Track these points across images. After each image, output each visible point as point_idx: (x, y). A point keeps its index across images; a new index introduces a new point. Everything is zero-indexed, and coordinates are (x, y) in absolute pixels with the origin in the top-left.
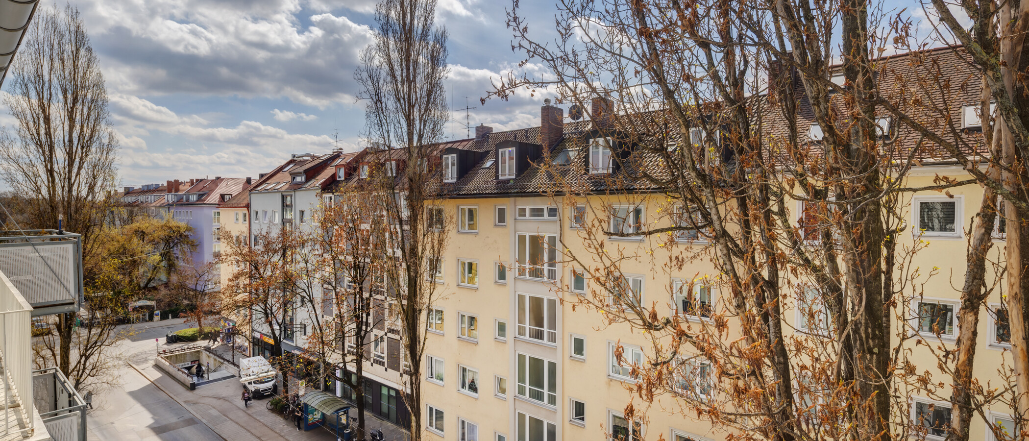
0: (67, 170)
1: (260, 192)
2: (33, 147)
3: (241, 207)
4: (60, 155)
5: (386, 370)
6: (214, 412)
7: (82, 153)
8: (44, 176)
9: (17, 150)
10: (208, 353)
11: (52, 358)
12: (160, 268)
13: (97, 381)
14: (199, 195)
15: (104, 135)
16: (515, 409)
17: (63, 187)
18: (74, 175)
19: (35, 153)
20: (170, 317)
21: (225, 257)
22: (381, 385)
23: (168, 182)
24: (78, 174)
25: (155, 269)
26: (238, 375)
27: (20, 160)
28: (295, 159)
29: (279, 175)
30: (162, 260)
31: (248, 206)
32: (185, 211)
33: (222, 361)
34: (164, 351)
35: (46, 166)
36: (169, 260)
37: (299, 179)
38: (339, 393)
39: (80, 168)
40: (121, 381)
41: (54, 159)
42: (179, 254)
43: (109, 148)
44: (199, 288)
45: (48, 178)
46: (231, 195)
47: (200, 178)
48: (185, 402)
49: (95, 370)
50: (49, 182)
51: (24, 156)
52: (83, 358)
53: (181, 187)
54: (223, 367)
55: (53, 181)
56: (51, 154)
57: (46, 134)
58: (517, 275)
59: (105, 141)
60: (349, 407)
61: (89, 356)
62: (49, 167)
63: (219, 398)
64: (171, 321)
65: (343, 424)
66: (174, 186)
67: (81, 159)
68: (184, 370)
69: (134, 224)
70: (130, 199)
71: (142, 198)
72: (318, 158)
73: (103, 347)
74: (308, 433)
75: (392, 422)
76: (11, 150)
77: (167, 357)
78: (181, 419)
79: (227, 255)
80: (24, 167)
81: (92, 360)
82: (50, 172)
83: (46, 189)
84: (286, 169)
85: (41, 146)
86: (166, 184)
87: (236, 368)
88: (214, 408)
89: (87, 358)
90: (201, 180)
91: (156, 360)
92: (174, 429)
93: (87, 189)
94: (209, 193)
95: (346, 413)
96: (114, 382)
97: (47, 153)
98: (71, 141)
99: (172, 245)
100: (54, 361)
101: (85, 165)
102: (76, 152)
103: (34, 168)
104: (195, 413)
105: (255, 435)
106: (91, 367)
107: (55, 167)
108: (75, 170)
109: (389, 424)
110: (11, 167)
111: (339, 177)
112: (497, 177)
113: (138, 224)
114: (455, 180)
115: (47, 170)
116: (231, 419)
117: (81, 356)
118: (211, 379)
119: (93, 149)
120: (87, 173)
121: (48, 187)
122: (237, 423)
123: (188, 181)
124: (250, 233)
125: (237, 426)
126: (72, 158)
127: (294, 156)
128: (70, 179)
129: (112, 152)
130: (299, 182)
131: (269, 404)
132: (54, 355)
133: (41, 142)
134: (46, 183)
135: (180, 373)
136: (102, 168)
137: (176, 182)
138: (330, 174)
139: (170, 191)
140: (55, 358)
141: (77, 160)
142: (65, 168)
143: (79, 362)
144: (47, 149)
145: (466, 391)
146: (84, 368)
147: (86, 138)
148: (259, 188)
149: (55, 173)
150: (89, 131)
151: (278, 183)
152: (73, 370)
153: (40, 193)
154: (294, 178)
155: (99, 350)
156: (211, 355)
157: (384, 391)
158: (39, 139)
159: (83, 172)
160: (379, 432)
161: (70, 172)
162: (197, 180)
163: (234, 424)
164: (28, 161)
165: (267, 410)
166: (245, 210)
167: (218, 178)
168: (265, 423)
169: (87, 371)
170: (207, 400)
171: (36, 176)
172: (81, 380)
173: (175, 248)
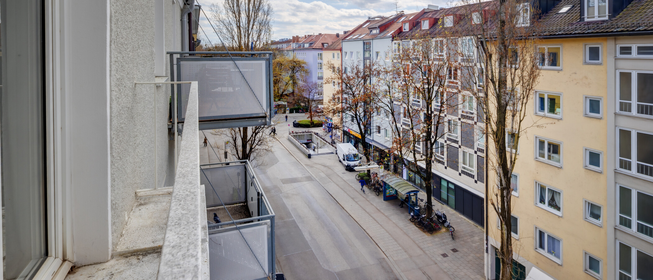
0: (247, 25)
1: (349, 41)
2: (230, 13)
3: (337, 50)
4: (243, 16)
5: (446, 168)
6: (323, 175)
7: (255, 16)
8: (236, 30)
9: (223, 16)
10: (317, 136)
11: (239, 132)
12: (289, 84)
13: (260, 148)
14: (310, 44)
15: (266, 5)
16: (616, 239)
17: (245, 36)
18: (250, 29)
19: (232, 16)
20: (294, 112)
21: (331, 80)
22: (440, 178)
23: (293, 37)
24: (252, 28)
25: (287, 84)
26: (335, 152)
27: (225, 21)
28: (370, 20)
29: (360, 30)
30: (290, 80)
31: (341, 50)
32: (302, 53)
33: (325, 142)
34: (293, 132)
35: (237, 24)
36: (294, 80)
37: (374, 32)
38: (405, 177)
39: (253, 25)
40: (273, 150)
41: (241, 20)
42: (299, 77)
43: (267, 13)
44: (311, 97)
45: (238, 30)
46: (328, 43)
47: (310, 34)
48: (306, 165)
49: (260, 142)
50: (238, 33)
51: (227, 19)
52: (254, 134)
53: (300, 40)
54: (326, 146)
55: (240, 31)
56: (239, 17)
57: (237, 6)
58: (618, 110)
59: (266, 8)
60: (418, 191)
61: (257, 133)
62: (238, 25)
63: (325, 166)
64: (295, 114)
65: (413, 202)
66: (296, 39)
67: (254, 20)
68: (304, 145)
69: (276, 59)
70: (274, 47)
71: (279, 46)
72: (387, 18)
73: (264, 129)
74: (385, 202)
75: (451, 207)
76: (220, 16)
77: (294, 136)
78: (304, 176)
79: (332, 79)
80: (227, 24)
81: (259, 135)
82: (239, 27)
83: (237, 37)
84: (364, 26)
85: (234, 13)
86: (291, 38)
87: (334, 148)
88: (323, 172)
89: (256, 134)
90: (311, 36)
91: (288, 137)
92: (300, 181)
93: (257, 37)
94: (315, 42)
95: (416, 194)
96: (269, 149)
97: (237, 16)
98: (249, 8)
99: (295, 71)
100: (239, 133)
101: (256, 23)
102: (251, 16)
103: (232, 26)
104: (312, 174)
105: (350, 196)
106: (258, 139)
107: (241, 24)
108: (251, 26)
109: (449, 208)
110: (220, 25)
111: (405, 30)
112: (582, 19)
113: (278, 59)
114: (528, 25)
115: (237, 26)
116: (333, 182)
117: (253, 133)
118: (319, 153)
119: (260, 14)
120: (257, 27)
121: (238, 36)
122: (338, 185)
123: (304, 36)
124: (342, 65)
125: (338, 187)
126: (249, 19)
127: (369, 18)
128: (248, 31)
129: (270, 16)
130: (375, 34)
131: (358, 176)
132: (240, 130)
133: (234, 11)
134: (237, 33)
135: (302, 146)
136: (265, 24)
137: (297, 36)
138: (397, 28)
139: (294, 42)
140: (240, 132)
141: (252, 20)
142: (246, 24)
143: (252, 136)
144: (237, 14)
145: (546, 207)
146: (255, 140)
147: (257, 8)
148: (348, 38)
149: (241, 28)
150: (258, 3)
151: (360, 35)
152: (249, 140)
153: (234, 39)
154: (371, 31)
155: (262, 130)
156: (318, 137)
157: (444, 184)
158: (234, 10)
159: (255, 27)
160: (444, 214)
161: (248, 27)
162: (308, 36)
163: (335, 185)
164: (228, 21)
165: (356, 180)
166: (339, 52)
167: (320, 34)
168: (356, 189)
169: (256, 142)
170: (318, 166)
171: (233, 30)
172: (253, 147)
173: (297, 73)
